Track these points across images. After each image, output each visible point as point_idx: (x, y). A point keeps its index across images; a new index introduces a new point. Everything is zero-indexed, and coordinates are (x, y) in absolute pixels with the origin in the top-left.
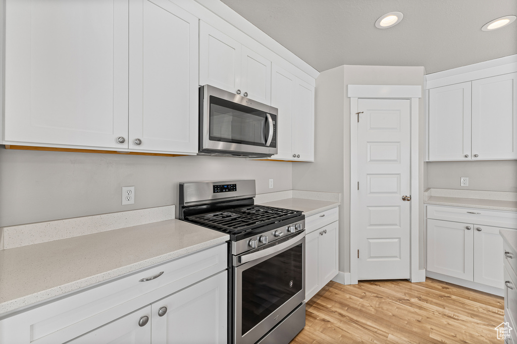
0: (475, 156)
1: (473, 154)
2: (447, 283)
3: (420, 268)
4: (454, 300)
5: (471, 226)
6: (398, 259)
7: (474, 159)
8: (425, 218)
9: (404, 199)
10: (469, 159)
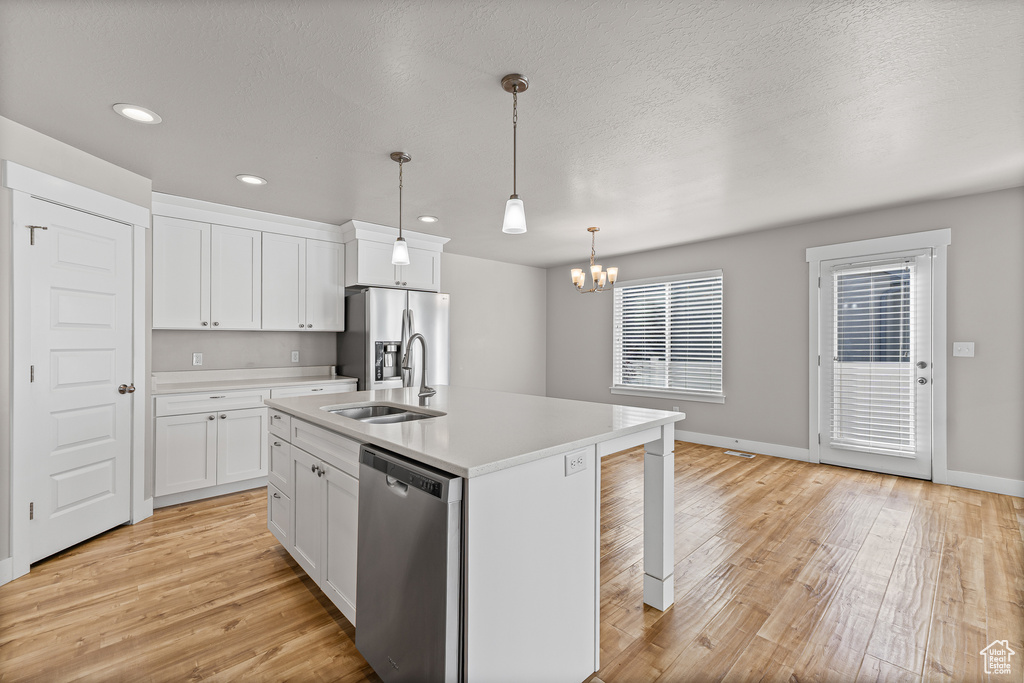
0: (215, 324)
1: (213, 321)
2: (182, 504)
3: (146, 497)
4: (200, 516)
5: (215, 414)
6: (112, 495)
7: (214, 328)
8: (152, 418)
9: (122, 391)
10: (207, 328)
